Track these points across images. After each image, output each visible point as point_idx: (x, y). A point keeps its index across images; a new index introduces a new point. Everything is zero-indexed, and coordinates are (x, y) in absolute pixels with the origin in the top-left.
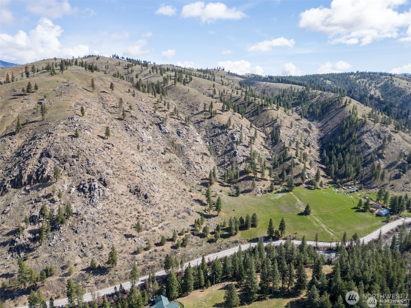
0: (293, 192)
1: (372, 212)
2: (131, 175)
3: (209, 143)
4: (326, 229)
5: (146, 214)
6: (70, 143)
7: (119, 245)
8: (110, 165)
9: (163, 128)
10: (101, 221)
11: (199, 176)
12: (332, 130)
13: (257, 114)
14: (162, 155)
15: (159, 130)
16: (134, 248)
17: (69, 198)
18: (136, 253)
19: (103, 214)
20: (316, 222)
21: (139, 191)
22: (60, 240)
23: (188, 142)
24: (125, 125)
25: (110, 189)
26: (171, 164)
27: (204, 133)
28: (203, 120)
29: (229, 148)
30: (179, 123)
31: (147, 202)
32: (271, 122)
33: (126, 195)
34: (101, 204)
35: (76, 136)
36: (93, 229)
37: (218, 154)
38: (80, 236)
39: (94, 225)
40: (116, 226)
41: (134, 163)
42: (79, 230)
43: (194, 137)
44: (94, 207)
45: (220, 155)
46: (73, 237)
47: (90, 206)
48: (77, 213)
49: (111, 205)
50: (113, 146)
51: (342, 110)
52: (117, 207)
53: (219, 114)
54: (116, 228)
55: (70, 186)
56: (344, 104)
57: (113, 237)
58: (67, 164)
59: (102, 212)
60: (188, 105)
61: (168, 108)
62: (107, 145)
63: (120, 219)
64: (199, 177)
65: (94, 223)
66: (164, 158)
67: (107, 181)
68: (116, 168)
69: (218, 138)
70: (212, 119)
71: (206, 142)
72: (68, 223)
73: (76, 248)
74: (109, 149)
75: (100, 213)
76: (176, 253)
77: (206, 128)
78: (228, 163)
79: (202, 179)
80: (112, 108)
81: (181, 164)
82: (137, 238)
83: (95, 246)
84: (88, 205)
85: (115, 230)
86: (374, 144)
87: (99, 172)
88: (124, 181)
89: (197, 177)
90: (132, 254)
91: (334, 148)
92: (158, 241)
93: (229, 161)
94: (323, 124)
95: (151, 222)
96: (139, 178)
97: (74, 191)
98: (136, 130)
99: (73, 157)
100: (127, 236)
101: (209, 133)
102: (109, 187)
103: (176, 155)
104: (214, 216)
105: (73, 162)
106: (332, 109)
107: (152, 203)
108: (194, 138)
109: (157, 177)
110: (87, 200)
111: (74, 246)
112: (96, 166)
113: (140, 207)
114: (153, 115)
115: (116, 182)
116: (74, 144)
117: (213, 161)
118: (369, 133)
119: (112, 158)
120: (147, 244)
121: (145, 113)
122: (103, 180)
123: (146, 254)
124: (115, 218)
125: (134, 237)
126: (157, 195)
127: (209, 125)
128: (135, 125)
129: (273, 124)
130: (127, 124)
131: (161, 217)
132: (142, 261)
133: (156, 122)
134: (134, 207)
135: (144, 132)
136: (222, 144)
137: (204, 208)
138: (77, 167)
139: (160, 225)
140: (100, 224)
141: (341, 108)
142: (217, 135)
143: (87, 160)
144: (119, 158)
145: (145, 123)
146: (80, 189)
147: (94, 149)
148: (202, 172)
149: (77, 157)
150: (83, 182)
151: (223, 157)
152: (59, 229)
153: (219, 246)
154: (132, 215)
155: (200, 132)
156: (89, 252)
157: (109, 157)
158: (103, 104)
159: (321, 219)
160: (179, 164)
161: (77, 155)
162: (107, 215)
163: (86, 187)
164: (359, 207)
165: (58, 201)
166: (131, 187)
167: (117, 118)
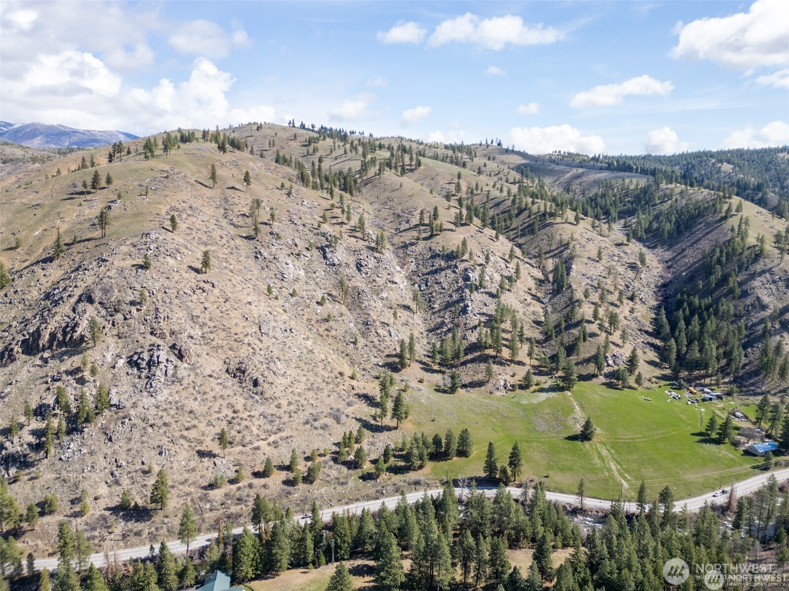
0: (573, 392)
1: (736, 444)
2: (235, 340)
3: (420, 286)
4: (616, 473)
5: (249, 416)
6: (132, 279)
7: (184, 469)
8: (200, 320)
9: (329, 255)
10: (159, 422)
11: (383, 349)
12: (690, 267)
13: (532, 232)
14: (317, 306)
15: (322, 260)
16: (209, 477)
17: (110, 376)
18: (212, 486)
19: (165, 409)
21: (244, 372)
22: (80, 450)
23: (374, 284)
24: (256, 248)
25: (189, 364)
26: (332, 323)
27: (413, 267)
28: (416, 241)
29: (455, 297)
30: (363, 247)
31: (256, 394)
32: (557, 249)
33: (218, 378)
34: (166, 392)
35: (145, 267)
36: (142, 436)
37: (433, 308)
38: (116, 447)
39: (144, 428)
40: (185, 433)
41: (247, 319)
42: (116, 437)
43: (389, 274)
44: (152, 396)
45: (437, 309)
46: (104, 448)
47: (145, 394)
48: (119, 405)
49: (184, 394)
50: (213, 286)
51: (718, 226)
52: (196, 399)
53: (449, 230)
54: (185, 438)
55: (117, 356)
56: (723, 215)
57: (174, 453)
58: (119, 317)
59: (165, 407)
60: (394, 214)
61: (348, 219)
62: (202, 285)
63: (195, 422)
64: (383, 352)
65: (145, 425)
66: (319, 311)
67: (186, 350)
68: (209, 328)
69: (437, 277)
70: (433, 240)
71: (414, 284)
72: (101, 421)
73: (105, 468)
74: (204, 291)
75: (161, 408)
76: (289, 493)
77: (418, 257)
78: (449, 326)
79: (388, 356)
80: (240, 218)
81: (352, 325)
82: (221, 459)
83: (138, 466)
84: (141, 391)
85: (182, 441)
86: (777, 299)
87: (173, 333)
88: (220, 351)
89: (379, 350)
90: (205, 488)
91: (685, 304)
92: (260, 468)
93: (452, 322)
94: (675, 254)
95: (256, 431)
96: (249, 348)
97: (122, 365)
98: (274, 258)
99: (132, 303)
100: (201, 454)
101: (421, 267)
102: (188, 362)
103: (347, 306)
104: (389, 429)
105: (130, 312)
106: (700, 223)
107: (267, 395)
108: (389, 277)
109: (289, 347)
110: (141, 383)
111: (102, 464)
112: (171, 321)
113: (239, 402)
114: (316, 231)
115: (205, 353)
116: (138, 280)
117: (420, 322)
118: (768, 275)
119: (205, 308)
120: (236, 471)
121: (301, 228)
122: (178, 348)
123: (231, 490)
124: (186, 420)
125: (214, 456)
126: (280, 381)
127: (425, 252)
128: (274, 249)
129: (561, 252)
130: (259, 247)
131: (277, 422)
132: (219, 502)
133: (319, 245)
134: (228, 402)
135: (289, 262)
136: (444, 289)
137: (373, 411)
138: (137, 323)
139: (271, 439)
140: (156, 429)
141: (717, 222)
142: (435, 272)
143: (157, 309)
144: (221, 308)
145: (296, 245)
146: (132, 363)
147: (174, 291)
148: (391, 343)
149: (139, 303)
150: (139, 350)
151: (442, 314)
152: (82, 432)
153: (379, 488)
154: (221, 416)
155: (404, 265)
156: (126, 477)
157: (202, 306)
158: (226, 209)
159: (613, 451)
160: (349, 323)
161: (139, 301)
162: (172, 412)
163: (143, 359)
164: (709, 432)
165: (92, 381)
166: (231, 363)
167: (244, 235)
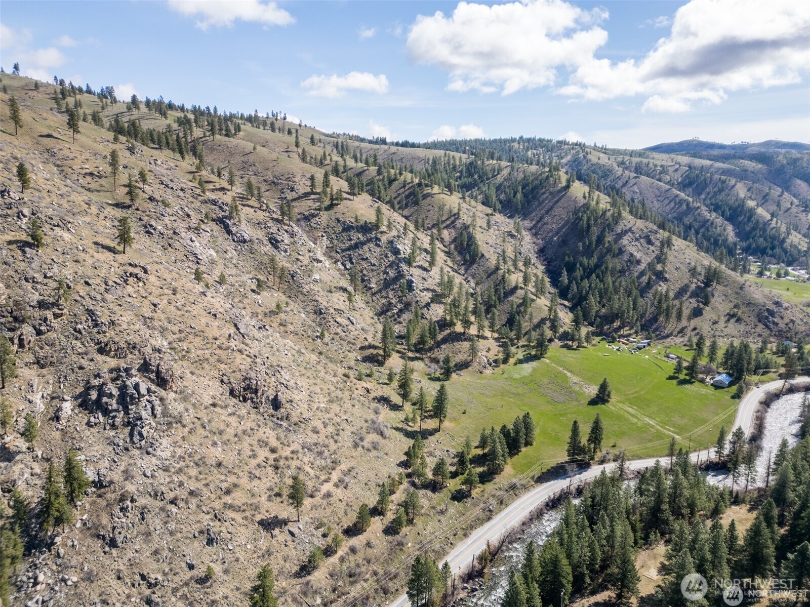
1: (702, 381)
2: (220, 348)
3: (343, 264)
4: (659, 427)
5: (293, 452)
6: (22, 266)
7: (255, 555)
8: (156, 324)
9: (234, 229)
10: (182, 494)
11: (353, 341)
12: (557, 233)
13: (416, 203)
14: (255, 296)
15: (226, 236)
16: (297, 554)
17: (57, 435)
18: (306, 569)
19: (180, 470)
20: (632, 415)
21: (256, 391)
22: (64, 580)
23: (300, 264)
24: (140, 219)
25: (176, 392)
26: (282, 316)
27: (325, 242)
28: (316, 212)
29: (392, 273)
30: (267, 219)
31: (282, 419)
32: (447, 219)
33: (226, 407)
34: (165, 442)
35: (35, 242)
36: (166, 523)
37: (371, 288)
38: (130, 554)
39: (162, 509)
40: (228, 499)
41: (215, 315)
42: (122, 536)
43: (309, 251)
44: (148, 453)
45: (376, 290)
46: (108, 562)
47: (136, 452)
48: (100, 480)
49: (195, 439)
50: (146, 272)
51: (564, 195)
52: (215, 444)
53: (346, 199)
54: (231, 507)
55: (53, 398)
57: (229, 536)
58: (27, 330)
59: (178, 466)
60: (265, 181)
61: (231, 182)
62: (131, 269)
63: (232, 479)
64: (353, 344)
65: (161, 504)
66: (260, 302)
67: (167, 370)
68: (174, 334)
69: (360, 253)
70: (336, 209)
71: (336, 262)
72: (79, 515)
73: (129, 597)
74: (139, 279)
75: (173, 470)
76: (400, 544)
77: (327, 230)
78: (399, 307)
79: (362, 348)
80: (89, 179)
81: (303, 315)
82: (296, 525)
83: (187, 575)
84: (127, 449)
85: (230, 514)
86: (644, 254)
87: (134, 348)
88: (205, 365)
89: (349, 342)
90: (298, 575)
91: (578, 265)
92: (347, 522)
93: (400, 301)
94: (534, 222)
95: (312, 472)
96: (244, 356)
97: (70, 412)
98: (175, 233)
99: (42, 305)
100: (269, 525)
101: (336, 242)
102: (175, 389)
103: (284, 293)
104: (432, 432)
105: (45, 320)
106: (544, 193)
107: (294, 419)
108: (311, 254)
109: (278, 350)
110: (122, 436)
111: (120, 591)
112: (121, 328)
113: (269, 434)
114: (200, 198)
115: (187, 372)
116: (33, 265)
117: (364, 306)
118: (630, 234)
119: (155, 305)
120: (324, 536)
121: (181, 194)
122: (154, 369)
123: (334, 565)
124: (216, 477)
125: (285, 522)
126: (297, 396)
127: (333, 224)
128: (167, 220)
129: (453, 222)
130: (146, 219)
131: (326, 453)
132: (329, 588)
133: (214, 216)
134: (256, 438)
135: (194, 238)
136: (374, 265)
137: (401, 415)
138: (62, 338)
139: (335, 477)
140: (182, 504)
141: (560, 191)
142: (356, 246)
143: (90, 313)
144: (174, 303)
145: (188, 216)
146: (84, 403)
147: (98, 281)
148: (357, 332)
149: (56, 304)
150: (96, 382)
151: (384, 293)
152: (50, 545)
153: (482, 505)
154: (260, 460)
155: (316, 239)
156: (174, 599)
157: (147, 302)
158: (58, 166)
159: (635, 407)
160: (297, 315)
161: (51, 300)
162: (193, 472)
163: (111, 396)
164: (676, 375)
165: (24, 450)
166: (232, 380)
167: (110, 202)
